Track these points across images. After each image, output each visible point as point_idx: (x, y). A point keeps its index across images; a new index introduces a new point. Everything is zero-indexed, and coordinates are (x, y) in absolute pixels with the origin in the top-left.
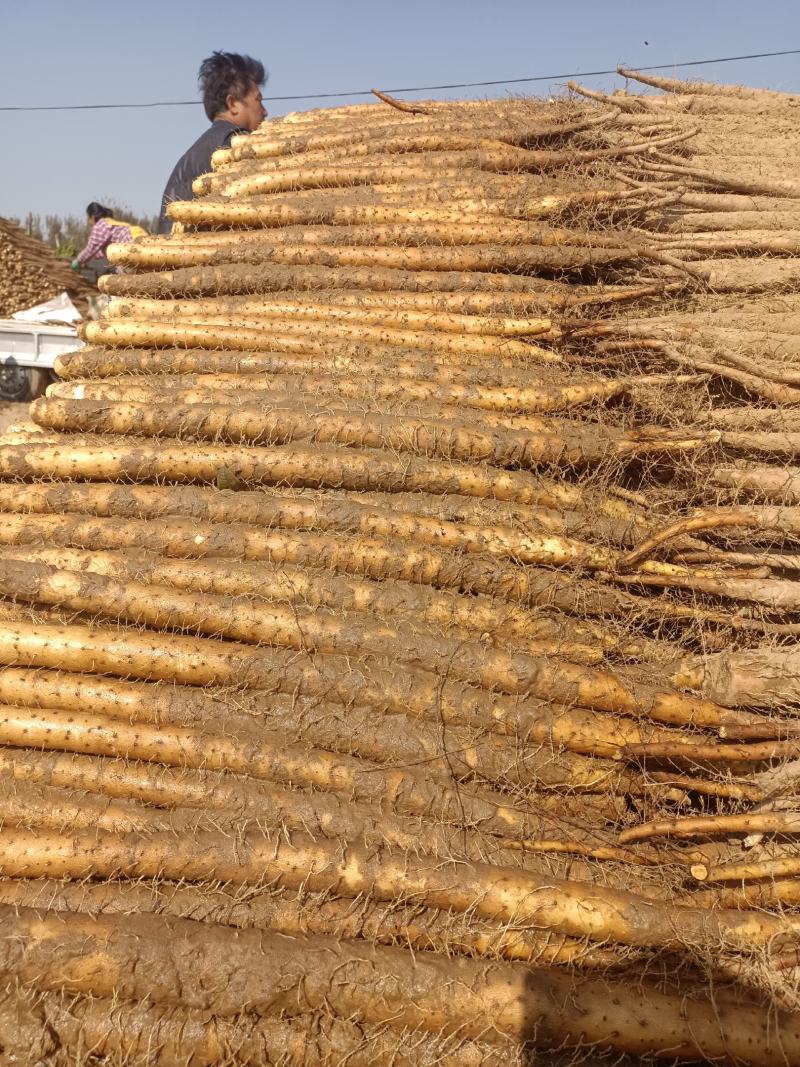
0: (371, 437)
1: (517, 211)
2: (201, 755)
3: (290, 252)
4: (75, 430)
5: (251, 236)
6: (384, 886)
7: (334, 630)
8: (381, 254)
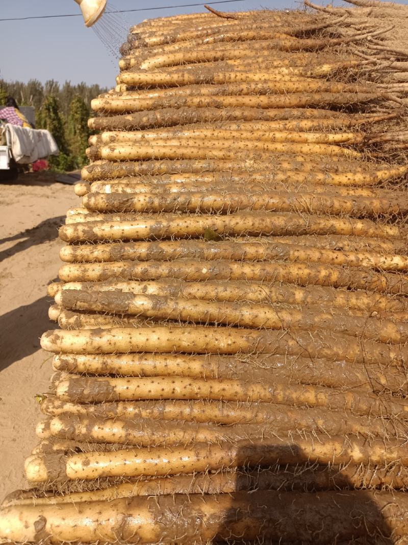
0: (285, 206)
1: (309, 73)
2: (246, 395)
3: (196, 100)
4: (111, 211)
5: (171, 92)
6: (375, 458)
7: (299, 317)
8: (246, 100)
